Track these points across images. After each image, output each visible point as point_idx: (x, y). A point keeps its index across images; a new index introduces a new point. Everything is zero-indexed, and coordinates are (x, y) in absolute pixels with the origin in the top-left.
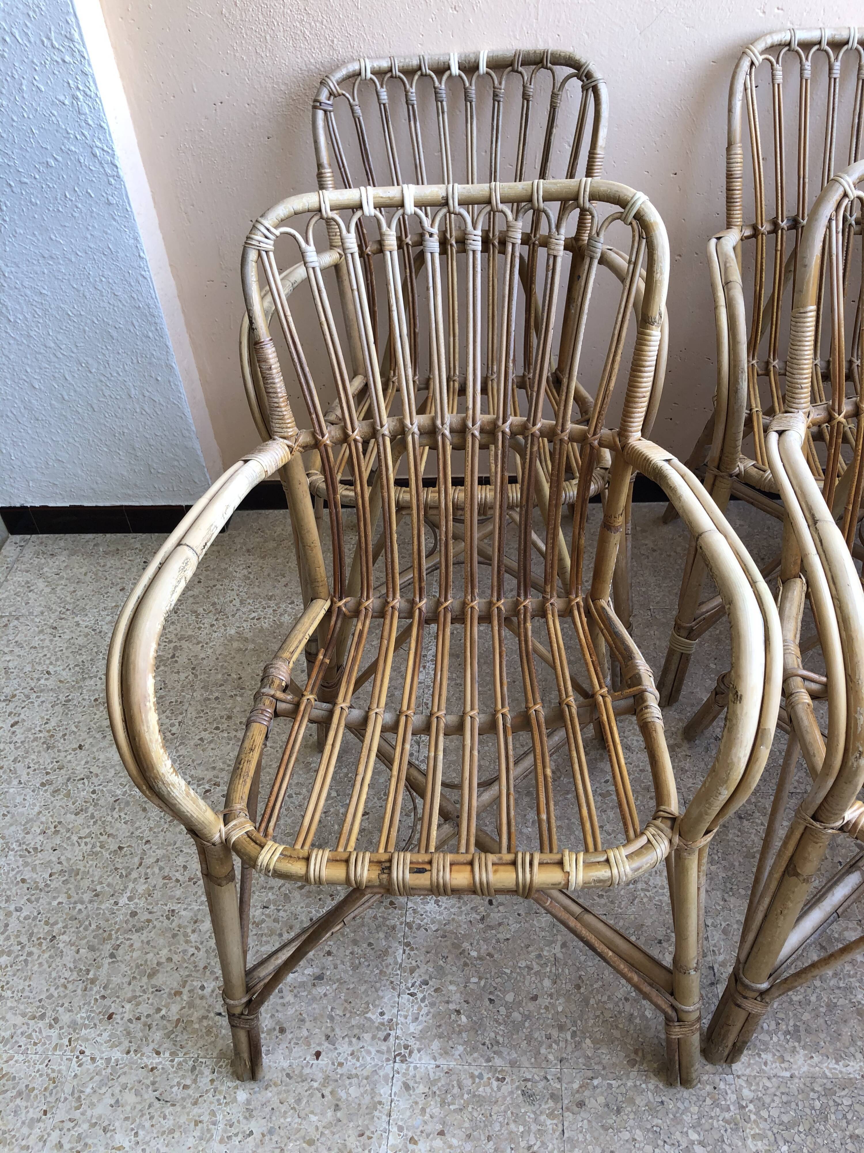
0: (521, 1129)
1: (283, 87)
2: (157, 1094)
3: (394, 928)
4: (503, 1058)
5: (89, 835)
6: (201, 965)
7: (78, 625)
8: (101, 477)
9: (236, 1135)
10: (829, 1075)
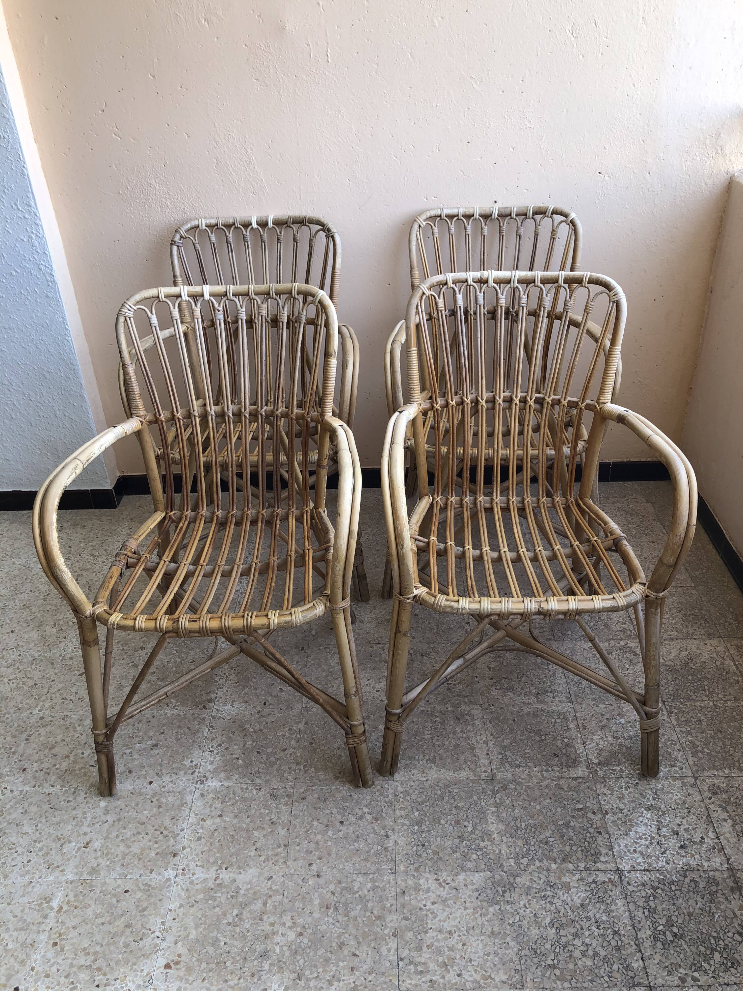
0: (267, 811)
1: (155, 233)
2: (51, 806)
3: (204, 719)
4: (262, 780)
5: (16, 678)
6: (83, 742)
7: (14, 563)
8: (34, 470)
9: (98, 823)
10: (448, 778)
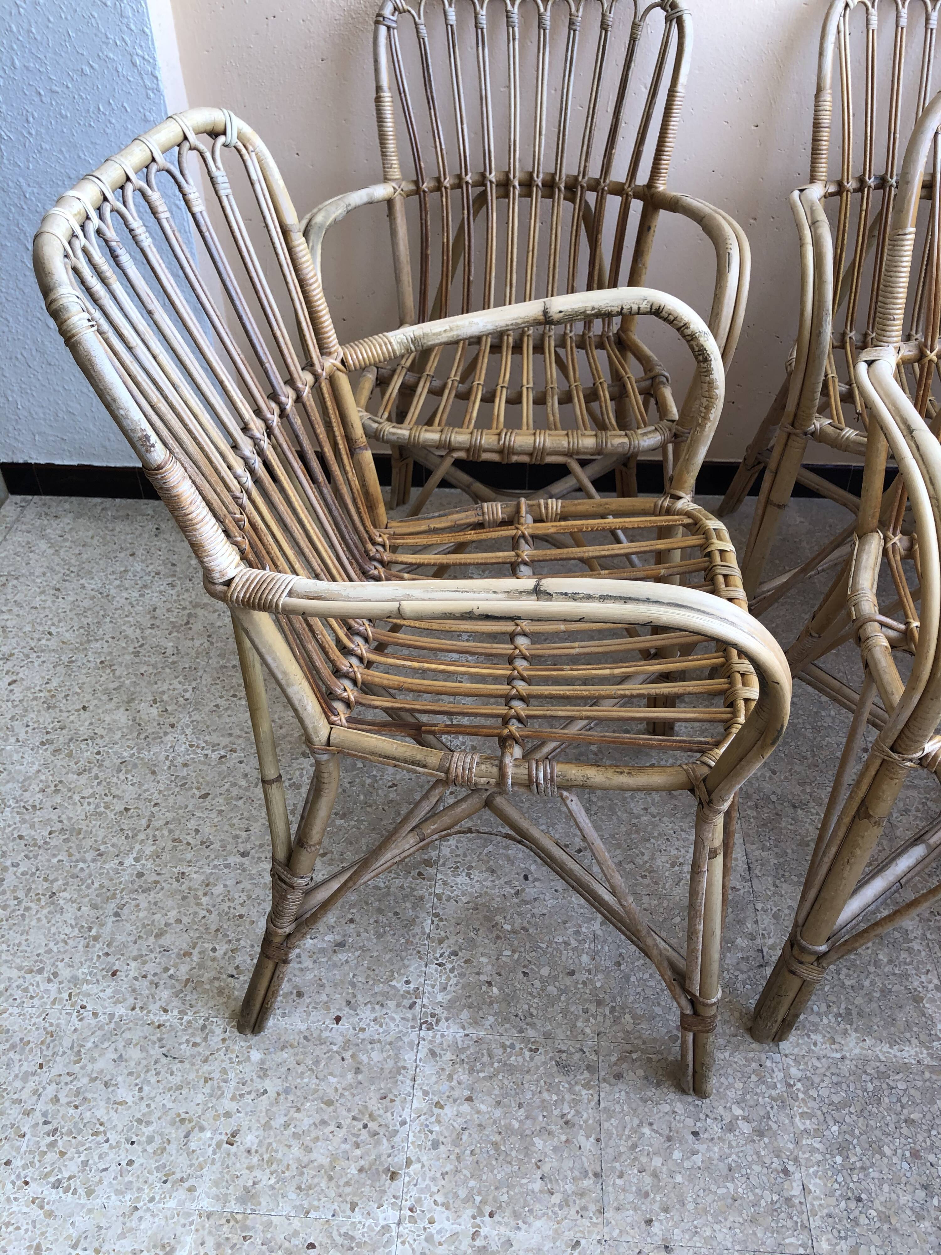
0: (555, 1097)
2: (164, 1050)
3: (422, 898)
4: (536, 1029)
5: (93, 795)
6: (213, 927)
7: (83, 587)
9: (249, 1093)
10: (883, 1058)
